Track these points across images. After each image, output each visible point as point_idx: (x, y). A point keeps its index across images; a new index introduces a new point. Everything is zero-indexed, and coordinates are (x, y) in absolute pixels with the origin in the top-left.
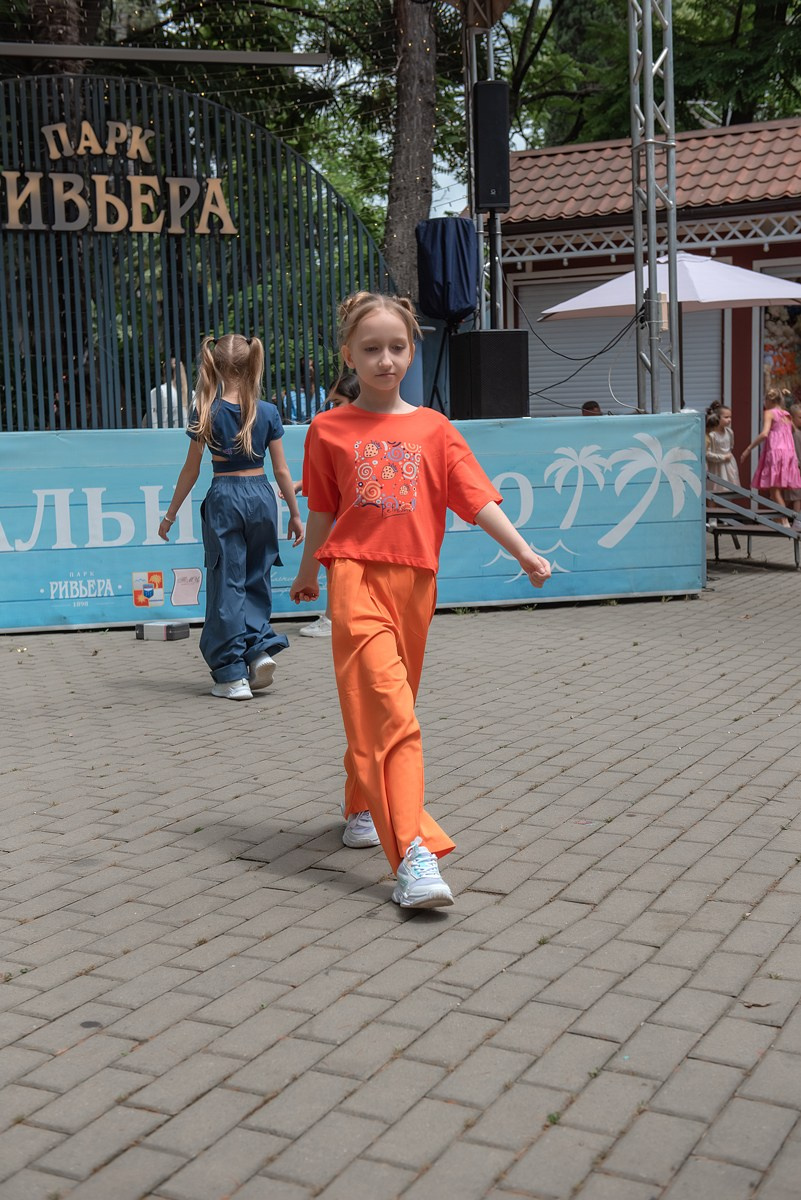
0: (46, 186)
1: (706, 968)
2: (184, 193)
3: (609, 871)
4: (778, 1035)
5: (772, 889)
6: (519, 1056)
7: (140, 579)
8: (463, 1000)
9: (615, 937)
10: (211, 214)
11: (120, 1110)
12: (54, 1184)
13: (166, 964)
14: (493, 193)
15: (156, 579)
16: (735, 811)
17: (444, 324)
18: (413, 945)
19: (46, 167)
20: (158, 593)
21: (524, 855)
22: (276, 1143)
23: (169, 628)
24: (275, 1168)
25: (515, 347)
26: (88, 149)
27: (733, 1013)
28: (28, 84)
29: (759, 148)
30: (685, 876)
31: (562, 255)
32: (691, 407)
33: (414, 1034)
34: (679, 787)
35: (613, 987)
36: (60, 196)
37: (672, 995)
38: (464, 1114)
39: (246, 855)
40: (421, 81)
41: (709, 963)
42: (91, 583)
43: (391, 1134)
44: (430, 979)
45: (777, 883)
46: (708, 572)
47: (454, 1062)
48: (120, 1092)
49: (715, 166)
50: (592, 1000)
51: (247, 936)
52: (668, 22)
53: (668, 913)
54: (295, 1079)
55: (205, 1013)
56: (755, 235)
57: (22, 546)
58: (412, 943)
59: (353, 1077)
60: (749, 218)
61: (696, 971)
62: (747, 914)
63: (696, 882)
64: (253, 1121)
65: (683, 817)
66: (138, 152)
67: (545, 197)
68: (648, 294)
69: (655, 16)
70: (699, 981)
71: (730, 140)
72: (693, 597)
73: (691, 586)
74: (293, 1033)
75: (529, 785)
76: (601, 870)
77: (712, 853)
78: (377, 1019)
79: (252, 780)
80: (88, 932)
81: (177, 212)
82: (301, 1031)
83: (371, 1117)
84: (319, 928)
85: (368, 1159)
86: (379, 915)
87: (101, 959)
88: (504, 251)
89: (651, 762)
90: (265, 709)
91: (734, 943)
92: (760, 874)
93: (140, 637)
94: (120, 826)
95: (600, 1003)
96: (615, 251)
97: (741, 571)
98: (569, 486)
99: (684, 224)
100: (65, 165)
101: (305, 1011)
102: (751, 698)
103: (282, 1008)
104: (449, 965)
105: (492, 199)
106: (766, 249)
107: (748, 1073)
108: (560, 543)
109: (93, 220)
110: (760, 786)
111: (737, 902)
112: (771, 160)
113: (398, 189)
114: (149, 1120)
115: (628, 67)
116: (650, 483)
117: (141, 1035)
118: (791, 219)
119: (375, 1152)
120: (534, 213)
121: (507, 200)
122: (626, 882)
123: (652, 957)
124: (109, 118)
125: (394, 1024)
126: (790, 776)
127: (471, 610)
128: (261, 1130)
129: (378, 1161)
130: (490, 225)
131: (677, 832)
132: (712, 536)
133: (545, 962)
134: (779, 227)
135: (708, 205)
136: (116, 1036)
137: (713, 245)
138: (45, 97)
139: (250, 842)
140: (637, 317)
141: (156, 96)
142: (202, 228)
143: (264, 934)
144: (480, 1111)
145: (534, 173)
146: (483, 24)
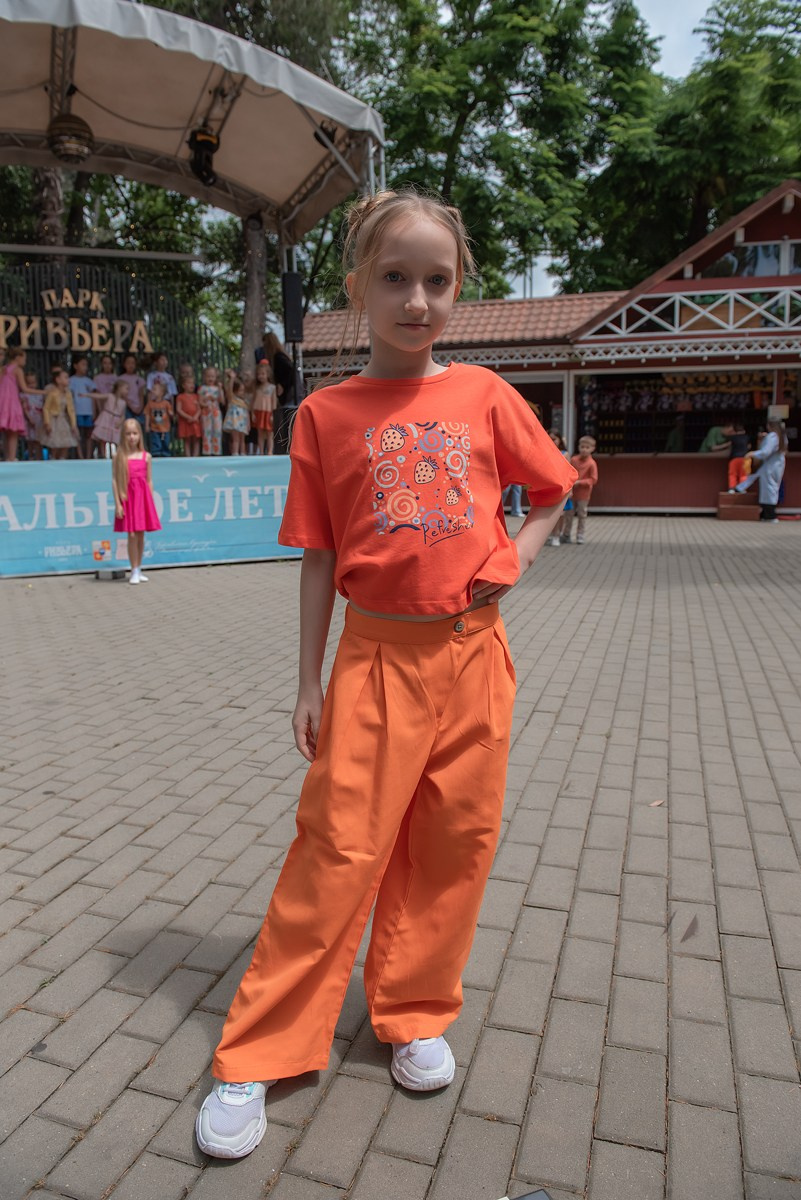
0: (44, 324)
2: (123, 329)
7: (97, 545)
8: (262, 770)
10: (139, 342)
11: (62, 839)
12: (22, 880)
13: (95, 758)
14: (294, 332)
15: (106, 545)
19: (43, 314)
20: (108, 553)
22: (150, 852)
23: (114, 573)
24: (150, 865)
26: (68, 304)
28: (33, 268)
33: (233, 789)
36: (52, 329)
38: (257, 830)
39: (147, 696)
40: (259, 273)
42: (69, 548)
43: (215, 844)
44: (245, 759)
47: (254, 803)
48: (63, 828)
51: (143, 741)
54: (163, 817)
55: (115, 784)
57: (27, 527)
59: (197, 814)
64: (137, 841)
66: (97, 307)
67: (327, 337)
74: (165, 793)
78: (213, 782)
79: (153, 655)
80: (51, 741)
81: (119, 339)
82: (170, 791)
83: (205, 836)
85: (202, 857)
87: (58, 756)
88: (304, 366)
90: (166, 616)
93: (97, 578)
94: (75, 683)
100: (55, 313)
101: (173, 781)
103: (159, 779)
104: (256, 751)
105: (294, 335)
109: (71, 344)
113: (247, 331)
114: (78, 843)
117: (77, 798)
119: (206, 854)
120: (321, 346)
121: (302, 336)
124: (80, 287)
125: (222, 785)
127: (286, 560)
128: (142, 846)
129: (207, 858)
130: (294, 347)
136: (63, 798)
138: (43, 276)
139: (150, 689)
141: (106, 277)
142: (134, 349)
143: (152, 739)
144: (266, 828)
145: (321, 325)
146: (290, 243)
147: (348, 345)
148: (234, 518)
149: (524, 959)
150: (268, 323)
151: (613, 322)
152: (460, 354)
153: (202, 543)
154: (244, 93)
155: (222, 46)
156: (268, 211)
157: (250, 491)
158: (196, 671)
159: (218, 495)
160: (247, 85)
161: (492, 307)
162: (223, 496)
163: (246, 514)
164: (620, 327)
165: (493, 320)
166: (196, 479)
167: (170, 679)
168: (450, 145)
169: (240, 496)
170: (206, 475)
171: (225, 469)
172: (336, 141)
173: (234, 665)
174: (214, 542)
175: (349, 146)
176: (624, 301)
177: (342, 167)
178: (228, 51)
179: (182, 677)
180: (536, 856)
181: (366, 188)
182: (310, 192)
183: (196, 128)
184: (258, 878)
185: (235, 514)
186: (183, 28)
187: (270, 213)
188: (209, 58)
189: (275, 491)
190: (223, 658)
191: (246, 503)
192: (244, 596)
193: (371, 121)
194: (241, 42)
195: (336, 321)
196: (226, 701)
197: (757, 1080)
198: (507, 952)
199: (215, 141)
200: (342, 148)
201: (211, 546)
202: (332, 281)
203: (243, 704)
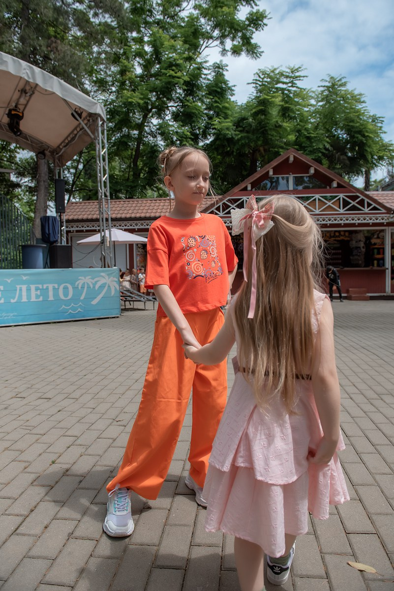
1: (107, 413)
3: (83, 389)
4: (125, 428)
5: (128, 389)
6: (46, 445)
8: (31, 430)
9: (82, 407)
14: (60, 208)
16: (121, 370)
17: (49, 244)
18: (18, 416)
21: (58, 387)
25: (68, 250)
27: (113, 424)
29: (134, 205)
31: (84, 229)
33: (13, 442)
34: (107, 365)
35: (79, 421)
37: (96, 421)
38: (24, 465)
40: (44, 181)
41: (108, 411)
44: (21, 425)
46: (122, 311)
47: (24, 449)
49: (123, 209)
50: (71, 426)
52: (107, 168)
53: (98, 399)
56: (134, 226)
60: (132, 222)
61: (104, 414)
62: (121, 397)
63: (107, 389)
65: (106, 373)
67: (79, 213)
68: (104, 237)
69: (103, 166)
70: (105, 416)
71: (127, 203)
72: (118, 317)
73: (117, 314)
75: (63, 368)
76: (81, 389)
77: (113, 381)
86: (8, 408)
88: (67, 227)
89: (100, 359)
91: (116, 405)
92: (125, 386)
95: (74, 426)
96: (99, 228)
97: (131, 311)
98: (83, 287)
102: (130, 341)
104: (28, 420)
105: (60, 209)
106: (136, 230)
107: (114, 440)
108: (80, 303)
110: (129, 363)
111: (118, 394)
112: (137, 208)
113: (37, 209)
115: (97, 178)
116: (105, 287)
118: (142, 223)
120: (76, 217)
121: (65, 210)
122: (87, 392)
123: (92, 412)
125: (6, 440)
126: (136, 360)
127: (55, 322)
130: (60, 216)
131: (104, 377)
132: (124, 302)
133: (59, 416)
134: (139, 225)
135: (121, 218)
137: (123, 228)
140: (101, 242)
144: (30, 463)
145: (76, 207)
146: (60, 167)
147: (90, 217)
149: (176, 525)
150: (48, 207)
151: (217, 209)
152: (145, 222)
153: (8, 314)
154: (36, 92)
155: (25, 69)
156: (48, 150)
157: (36, 287)
159: (18, 289)
160: (38, 89)
161: (160, 201)
162: (21, 290)
163: (33, 299)
164: (220, 212)
165: (160, 207)
166: (6, 281)
168: (140, 127)
169: (30, 289)
170: (12, 279)
171: (22, 276)
172: (82, 118)
173: (21, 376)
174: (16, 314)
175: (89, 121)
176: (221, 200)
177: (85, 130)
178: (28, 71)
180: (182, 466)
181: (97, 141)
182: (70, 142)
183: (11, 108)
184: (23, 492)
185: (27, 299)
186: (5, 59)
187: (49, 152)
188: (18, 75)
189: (49, 287)
190: (15, 372)
191: (33, 293)
192: (30, 341)
193: (100, 110)
194: (34, 67)
195: (84, 206)
196: (14, 394)
197: (304, 580)
198: (166, 522)
199: (21, 115)
200: (86, 121)
201: (14, 316)
202: (83, 188)
203: (24, 396)
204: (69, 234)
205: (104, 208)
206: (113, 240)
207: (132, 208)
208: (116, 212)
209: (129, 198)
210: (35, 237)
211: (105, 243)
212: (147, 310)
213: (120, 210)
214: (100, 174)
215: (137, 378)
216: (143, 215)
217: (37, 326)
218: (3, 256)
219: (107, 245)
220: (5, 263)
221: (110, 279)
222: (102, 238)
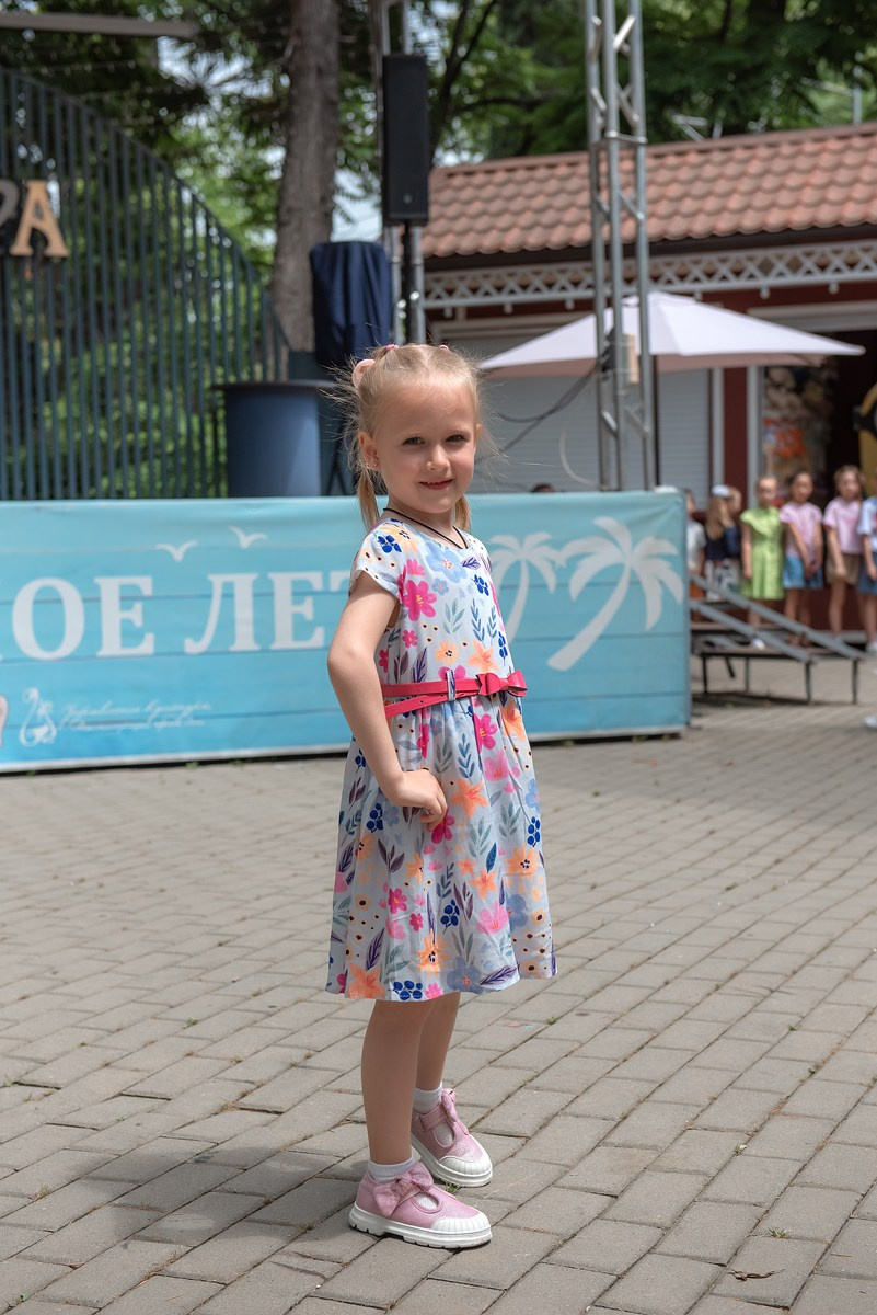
1: (682, 1224)
3: (547, 1090)
5: (777, 1110)
8: (326, 1280)
9: (554, 1184)
10: (33, 229)
14: (408, 199)
16: (726, 1006)
18: (258, 1200)
27: (720, 1289)
29: (755, 168)
30: (656, 1096)
31: (505, 299)
32: (670, 483)
34: (650, 975)
35: (548, 1255)
37: (633, 1265)
39: (28, 1079)
40: (320, 72)
41: (686, 1217)
44: (280, 1250)
45: (783, 1103)
46: (694, 706)
49: (698, 188)
50: (516, 1276)
51: (13, 1195)
53: (630, 1147)
56: (751, 276)
58: (256, 1199)
60: (741, 255)
61: (667, 1229)
62: (742, 1147)
63: (670, 1103)
65: (653, 1016)
67: (482, 223)
68: (612, 336)
70: (671, 1244)
71: (717, 157)
72: (674, 736)
73: (671, 721)
76: (537, 1089)
77: (692, 1063)
79: (48, 974)
84: (122, 1180)
86: (212, 1160)
88: (427, 294)
89: (614, 944)
90: (82, 880)
91: (723, 1187)
92: (759, 1091)
95: (528, 1278)
96: (572, 295)
97: (737, 705)
98: (509, 587)
99: (660, 260)
102: (750, 861)
103: (50, 1301)
104: (310, 1229)
105: (406, 208)
106: (765, 294)
110: (760, 973)
111: (728, 1130)
112: (769, 182)
113: (290, 210)
116: (614, 584)
118: (795, 257)
120: (467, 244)
121: (426, 209)
122: (573, 1105)
123: (605, 1211)
126: (800, 960)
130: (406, 240)
131: (645, 1036)
134: (780, 266)
135: (689, 238)
137: (698, 288)
139: (35, 1061)
140: (597, 364)
142: (21, 248)
143: (37, 1191)
145: (467, 194)
147: (534, 239)
148: (256, 647)
150: (339, 200)
152: (808, 255)
153: (175, 708)
157: (295, 583)
158: (154, 1017)
159: (217, 592)
162: (228, 595)
163: (284, 640)
166: (168, 555)
167: (88, 1036)
169: (271, 595)
173: (255, 1003)
174: (206, 707)
179: (119, 1030)
185: (257, 638)
190: (225, 985)
191: (285, 611)
192: (277, 836)
195: (503, 184)
196: (230, 1093)
201: (196, 717)
202: (491, 94)
203: (275, 1103)
204: (437, 327)
205: (616, 191)
206: (656, 347)
207: (745, 185)
208: (663, 208)
209: (728, 131)
210: (286, 342)
211: (620, 370)
212: (819, 704)
213: (680, 199)
214: (600, 14)
215: (816, 1057)
216: (800, 217)
217: (299, 765)
218: (142, 436)
219: (626, 375)
220: (151, 468)
221: (641, 548)
222: (606, 344)
